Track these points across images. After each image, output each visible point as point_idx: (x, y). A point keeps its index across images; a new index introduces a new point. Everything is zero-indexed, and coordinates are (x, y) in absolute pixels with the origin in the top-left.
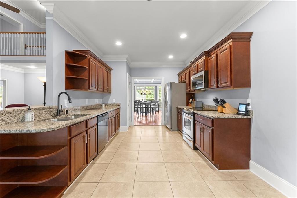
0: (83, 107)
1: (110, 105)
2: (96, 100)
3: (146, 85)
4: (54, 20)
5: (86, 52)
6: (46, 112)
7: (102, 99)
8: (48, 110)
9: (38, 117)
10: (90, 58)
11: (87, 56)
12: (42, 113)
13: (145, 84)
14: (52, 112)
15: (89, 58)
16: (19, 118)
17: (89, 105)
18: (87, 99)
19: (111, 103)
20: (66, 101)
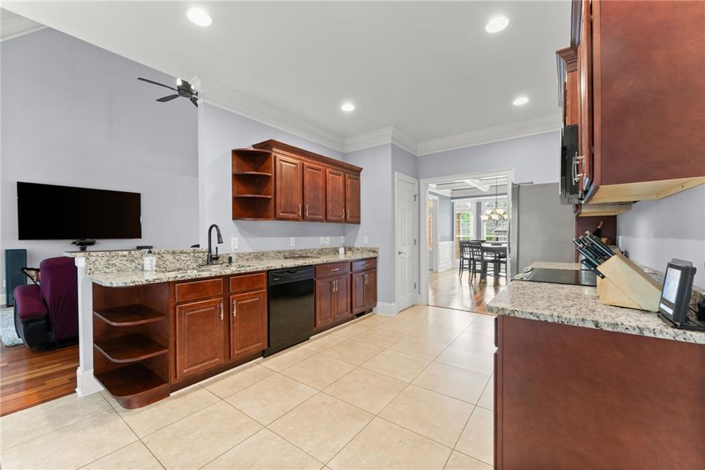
0: (278, 253)
1: (358, 250)
2: (322, 238)
3: (498, 197)
4: (206, 102)
5: (269, 144)
6: (189, 258)
7: (342, 238)
8: (192, 254)
9: (171, 265)
10: (277, 155)
11: (270, 152)
12: (180, 259)
13: (496, 195)
14: (201, 259)
15: (273, 154)
16: (139, 264)
17: (298, 248)
18: (293, 236)
19: (359, 247)
20: (235, 241)
